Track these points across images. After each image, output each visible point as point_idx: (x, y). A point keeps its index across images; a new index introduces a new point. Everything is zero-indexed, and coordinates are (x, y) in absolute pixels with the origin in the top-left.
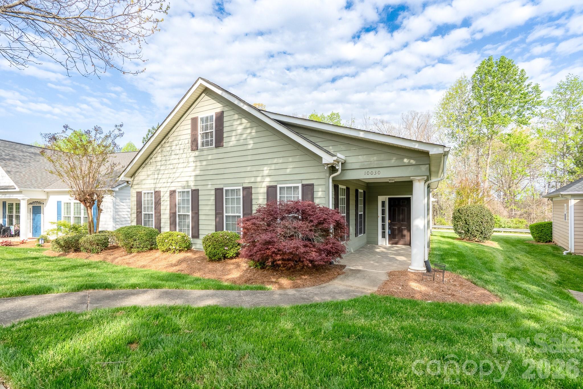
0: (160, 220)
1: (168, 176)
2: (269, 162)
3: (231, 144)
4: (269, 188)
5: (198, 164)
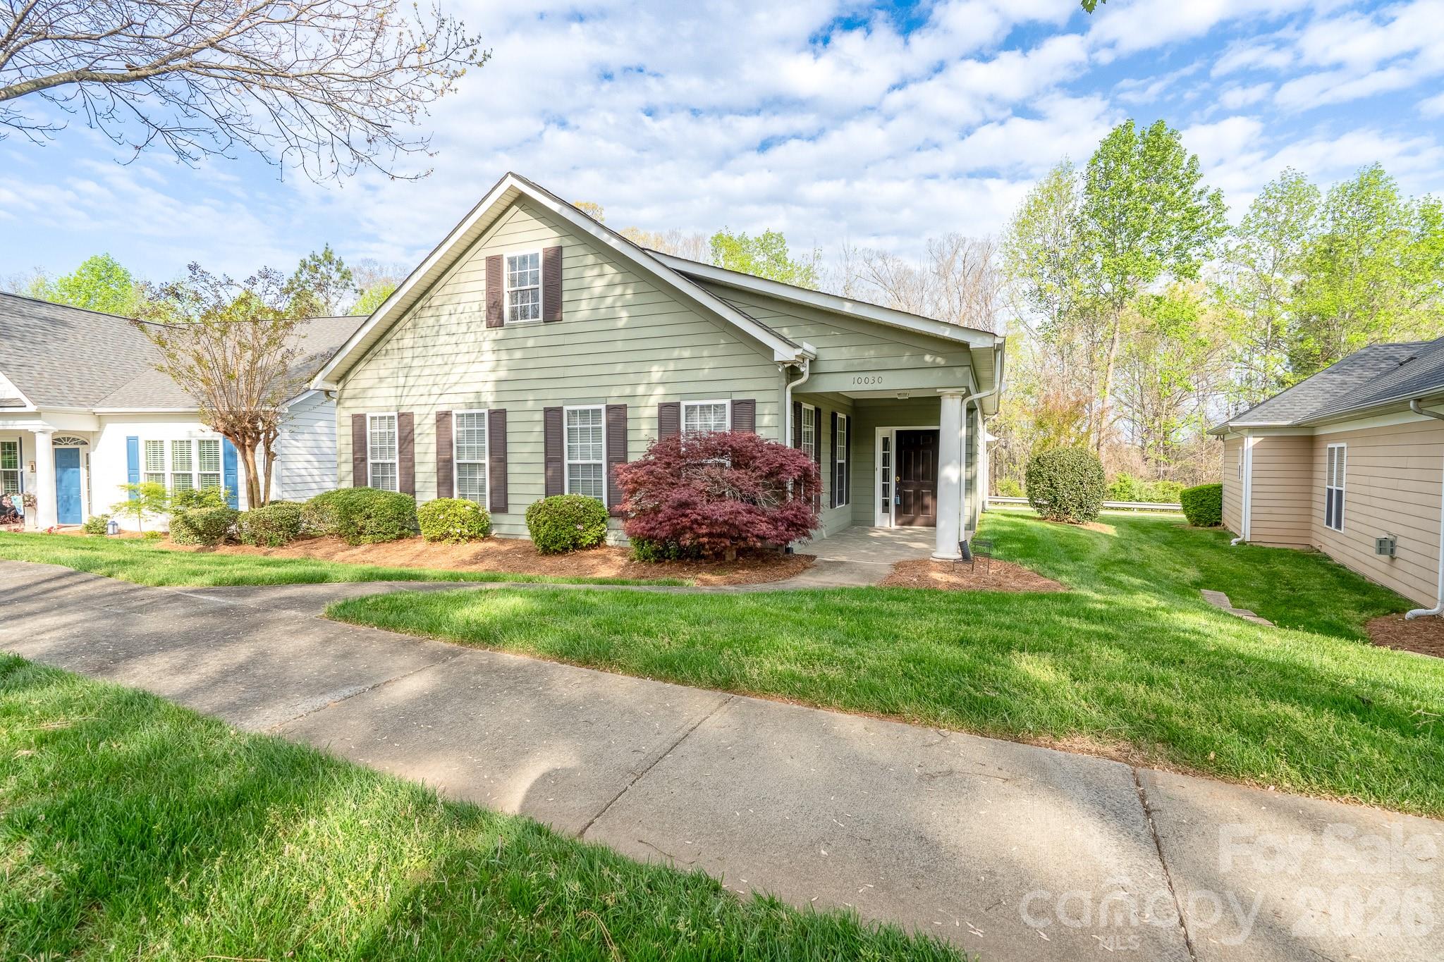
0: (414, 477)
1: (431, 381)
2: (664, 354)
3: (580, 316)
4: (662, 407)
5: (504, 355)
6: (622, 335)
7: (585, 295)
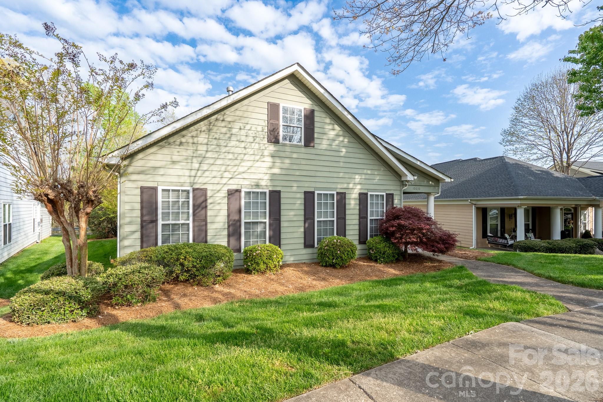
0: (206, 232)
3: (324, 147)
6: (342, 160)
7: (325, 137)
